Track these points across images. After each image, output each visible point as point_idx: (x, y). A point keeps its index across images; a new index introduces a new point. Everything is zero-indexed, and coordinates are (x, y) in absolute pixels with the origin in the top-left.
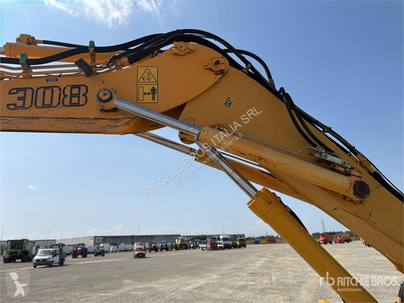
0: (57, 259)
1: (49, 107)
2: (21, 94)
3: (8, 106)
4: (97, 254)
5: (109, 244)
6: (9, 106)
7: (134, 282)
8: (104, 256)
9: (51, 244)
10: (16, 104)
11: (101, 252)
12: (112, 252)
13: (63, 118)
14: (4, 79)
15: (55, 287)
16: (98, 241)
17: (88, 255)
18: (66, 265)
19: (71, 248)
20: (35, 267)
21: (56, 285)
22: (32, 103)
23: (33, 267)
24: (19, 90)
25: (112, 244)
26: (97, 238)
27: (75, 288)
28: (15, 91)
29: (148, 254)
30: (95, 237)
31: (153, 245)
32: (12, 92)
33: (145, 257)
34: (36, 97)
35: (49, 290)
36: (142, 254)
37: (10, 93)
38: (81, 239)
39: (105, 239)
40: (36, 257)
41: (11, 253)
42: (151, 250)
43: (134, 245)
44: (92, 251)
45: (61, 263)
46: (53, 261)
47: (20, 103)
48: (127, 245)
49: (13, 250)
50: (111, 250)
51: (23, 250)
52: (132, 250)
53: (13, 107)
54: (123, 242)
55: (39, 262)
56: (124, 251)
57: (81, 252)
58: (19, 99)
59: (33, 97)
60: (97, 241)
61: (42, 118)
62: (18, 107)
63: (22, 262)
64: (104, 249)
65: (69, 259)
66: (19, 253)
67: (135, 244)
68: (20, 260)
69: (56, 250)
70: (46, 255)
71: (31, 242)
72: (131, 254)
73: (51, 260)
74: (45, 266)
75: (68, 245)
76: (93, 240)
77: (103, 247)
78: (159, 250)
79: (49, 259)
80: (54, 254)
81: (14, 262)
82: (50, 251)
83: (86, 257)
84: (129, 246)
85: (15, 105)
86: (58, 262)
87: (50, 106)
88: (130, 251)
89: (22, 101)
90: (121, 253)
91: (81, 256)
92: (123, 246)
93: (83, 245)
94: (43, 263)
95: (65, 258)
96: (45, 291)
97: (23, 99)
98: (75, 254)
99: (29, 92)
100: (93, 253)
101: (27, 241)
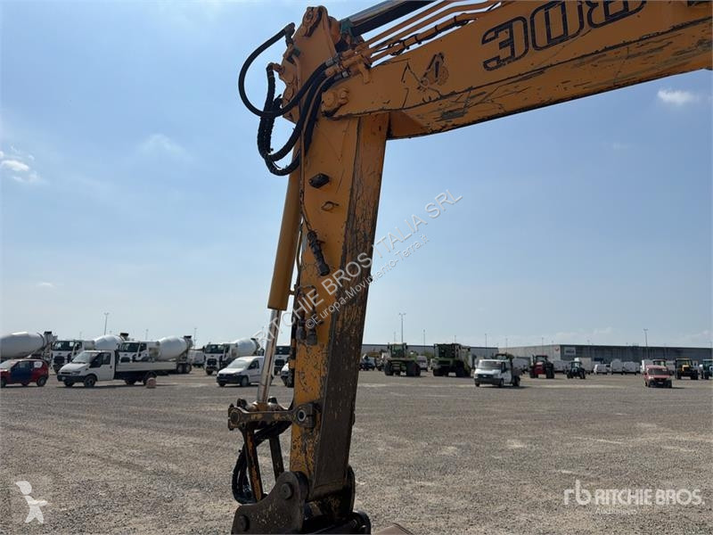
0: (508, 376)
1: (561, 41)
2: (504, 36)
3: (485, 66)
4: (571, 375)
5: (590, 359)
6: (488, 65)
7: (662, 429)
8: (584, 378)
9: (492, 353)
10: (499, 57)
11: (578, 372)
12: (598, 373)
13: (597, 52)
14: (468, 21)
15: (517, 418)
16: (568, 354)
17: (556, 376)
18: (523, 388)
19: (526, 362)
20: (478, 385)
21: (518, 414)
22: (527, 45)
23: (474, 386)
24: (497, 30)
25: (596, 360)
26: (566, 349)
27: (550, 423)
28: (492, 34)
29: (675, 383)
30: (562, 347)
31: (684, 366)
32: (488, 37)
33: (670, 387)
34: (533, 31)
35: (510, 422)
36: (663, 380)
37: (484, 41)
38: (538, 349)
39: (581, 350)
40: (478, 371)
41: (440, 362)
42: (680, 375)
43: (641, 364)
44: (561, 369)
45: (515, 383)
46: (502, 379)
47: (506, 53)
48: (625, 363)
49: (442, 359)
50: (595, 370)
51: (456, 359)
52: (639, 372)
53: (494, 63)
54: (617, 358)
55: (482, 379)
56: (622, 373)
57: (543, 368)
58: (502, 45)
59: (526, 32)
60: (565, 354)
61: (552, 65)
62: (504, 60)
63: (457, 376)
64: (582, 366)
65: (525, 379)
66: (451, 363)
67: (643, 362)
68: (454, 374)
69: (504, 363)
70: (491, 369)
71: (465, 348)
72: (640, 379)
73: (499, 377)
74: (491, 385)
75: (518, 357)
76: (559, 352)
77: (580, 363)
78: (700, 377)
79: (496, 375)
80: (503, 368)
81: (447, 375)
82: (495, 362)
83: (553, 377)
84: (631, 365)
85: (497, 58)
86: (510, 380)
87: (564, 38)
88: (635, 373)
89: (509, 48)
90: (615, 375)
91: (544, 376)
92: (616, 364)
93: (546, 357)
94: (488, 380)
95: (520, 377)
96: (504, 422)
97: (510, 42)
98: (534, 373)
99: (518, 27)
100: (563, 372)
101: (460, 346)
